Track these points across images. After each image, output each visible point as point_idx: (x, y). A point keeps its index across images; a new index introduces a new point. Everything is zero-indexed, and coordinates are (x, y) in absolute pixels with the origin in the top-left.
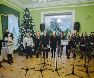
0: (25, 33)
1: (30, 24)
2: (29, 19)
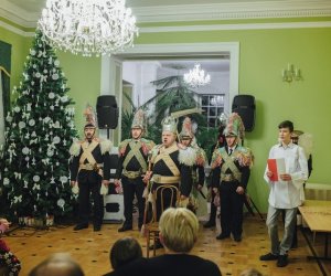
0: (34, 134)
1: (55, 99)
2: (50, 79)
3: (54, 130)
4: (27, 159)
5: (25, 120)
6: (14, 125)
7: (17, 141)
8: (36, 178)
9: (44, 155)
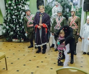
3: (23, 10)
4: (14, 20)
5: (13, 6)
6: (9, 8)
7: (10, 13)
8: (18, 26)
9: (20, 18)
